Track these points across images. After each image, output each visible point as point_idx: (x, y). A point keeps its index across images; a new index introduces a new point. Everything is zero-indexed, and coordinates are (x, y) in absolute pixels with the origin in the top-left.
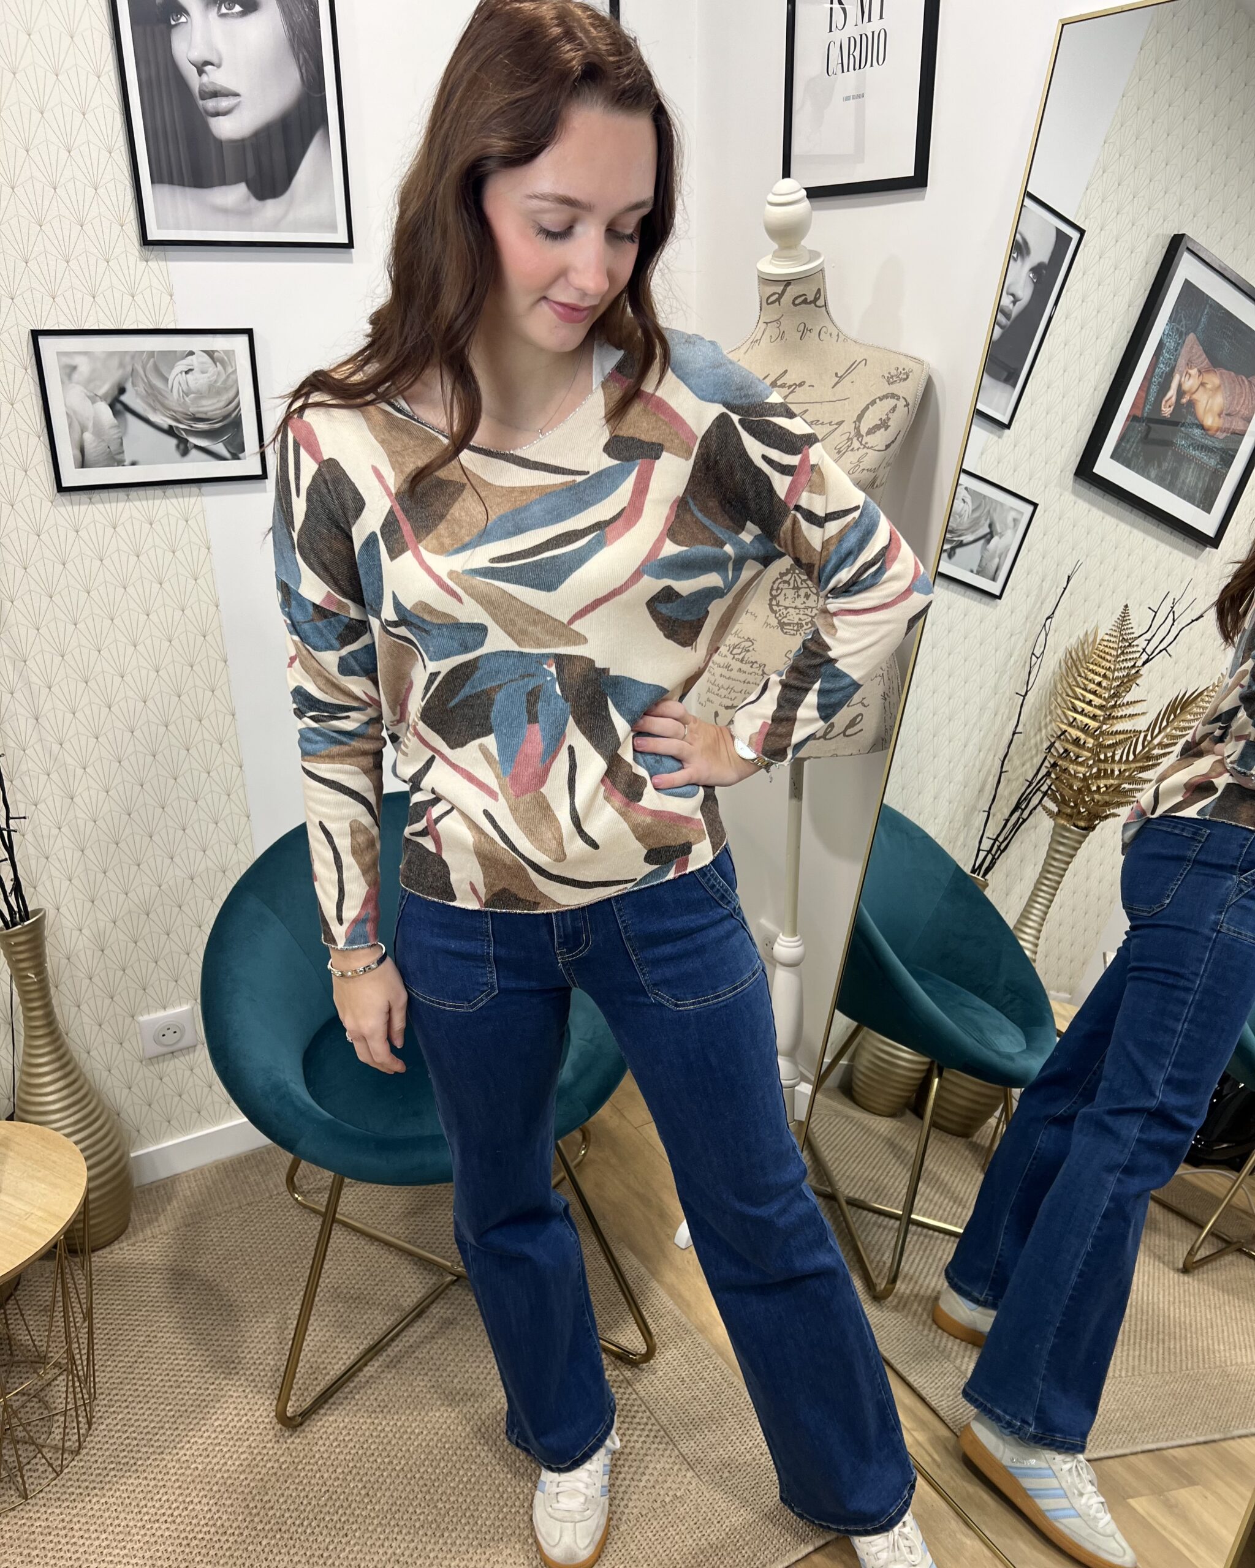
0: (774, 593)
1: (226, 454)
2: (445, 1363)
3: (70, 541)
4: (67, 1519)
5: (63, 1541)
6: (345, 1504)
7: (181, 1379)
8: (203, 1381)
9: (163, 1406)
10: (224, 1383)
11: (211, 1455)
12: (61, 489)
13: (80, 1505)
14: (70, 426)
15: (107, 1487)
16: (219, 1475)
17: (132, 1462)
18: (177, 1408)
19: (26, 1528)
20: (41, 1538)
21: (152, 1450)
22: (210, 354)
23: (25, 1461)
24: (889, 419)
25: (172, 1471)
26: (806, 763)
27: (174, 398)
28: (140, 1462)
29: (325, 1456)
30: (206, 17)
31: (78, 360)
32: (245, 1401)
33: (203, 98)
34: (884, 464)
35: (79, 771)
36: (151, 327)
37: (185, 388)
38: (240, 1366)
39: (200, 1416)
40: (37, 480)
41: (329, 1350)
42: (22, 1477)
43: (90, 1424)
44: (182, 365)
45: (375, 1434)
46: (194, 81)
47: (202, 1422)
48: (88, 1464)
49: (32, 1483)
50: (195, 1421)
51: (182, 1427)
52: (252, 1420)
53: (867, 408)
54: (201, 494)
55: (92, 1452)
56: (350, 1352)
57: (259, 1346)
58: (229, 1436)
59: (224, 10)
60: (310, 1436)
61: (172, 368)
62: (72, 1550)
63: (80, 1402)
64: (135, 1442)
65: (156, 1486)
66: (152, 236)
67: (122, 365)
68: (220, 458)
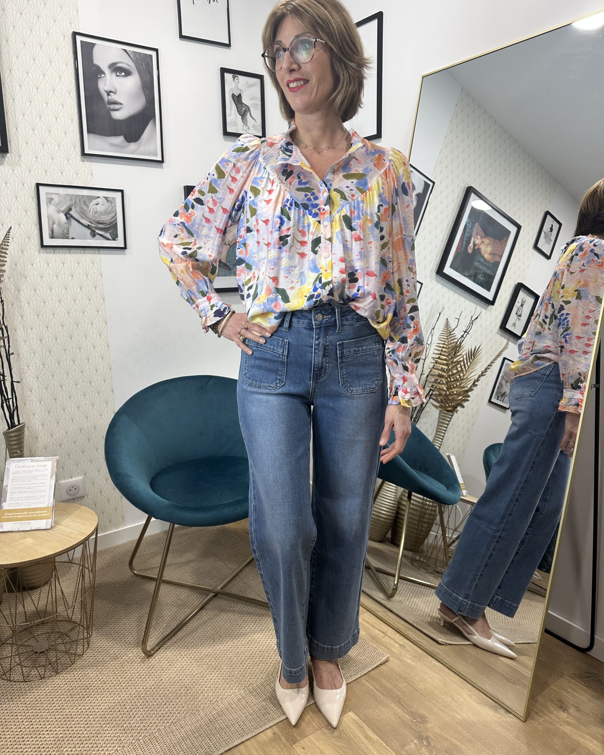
1: (110, 238)
3: (45, 268)
12: (42, 246)
14: (49, 222)
30: (111, 76)
33: (108, 104)
40: (33, 242)
44: (95, 202)
46: (106, 98)
54: (99, 253)
59: (118, 74)
61: (91, 202)
66: (86, 152)
67: (71, 200)
68: (108, 239)
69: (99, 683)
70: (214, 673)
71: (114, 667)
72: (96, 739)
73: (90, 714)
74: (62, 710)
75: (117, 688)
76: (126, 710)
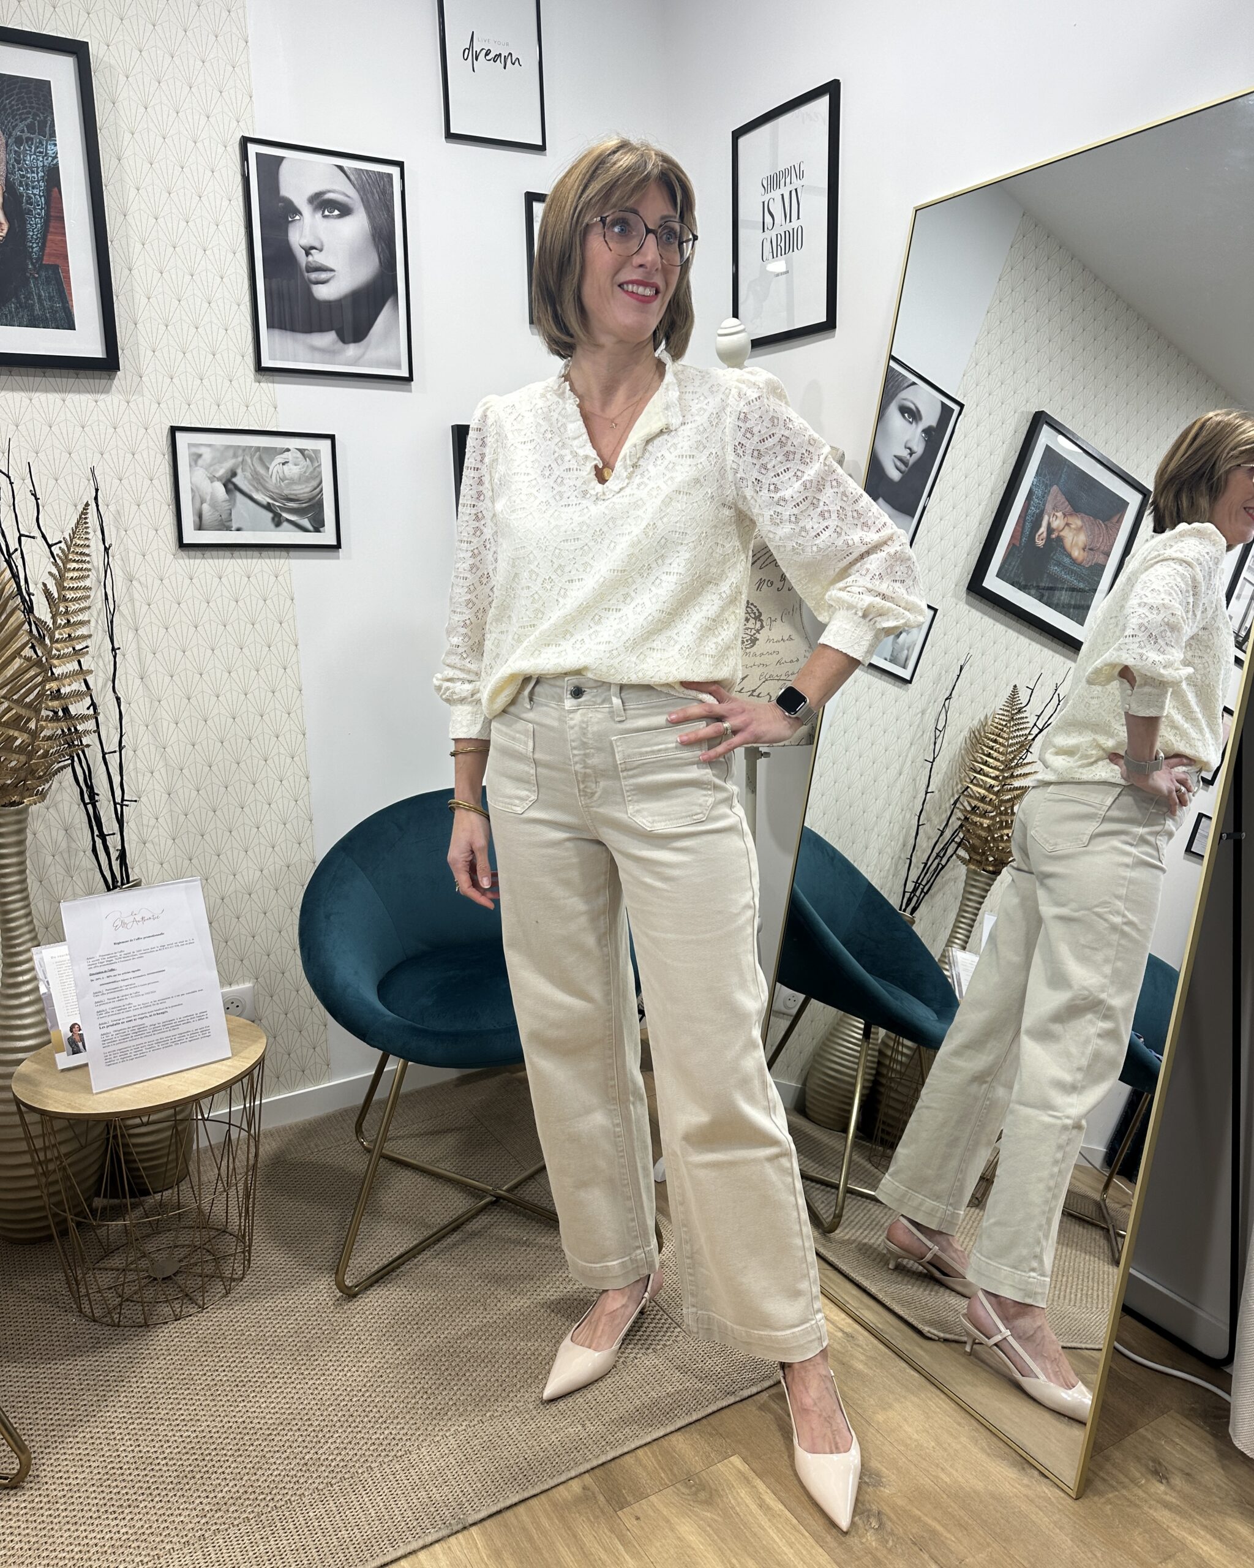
1: (310, 528)
3: (185, 586)
4: (138, 1371)
12: (182, 545)
13: (149, 1361)
14: (193, 498)
15: (172, 1348)
27: (272, 483)
30: (313, 217)
31: (202, 450)
33: (307, 271)
36: (259, 429)
40: (164, 538)
46: (303, 260)
54: (288, 557)
58: (278, 1313)
59: (326, 213)
67: (235, 456)
68: (305, 530)
69: (265, 1375)
70: (479, 1369)
71: (294, 1349)
72: (253, 1478)
73: (245, 1431)
74: (193, 1422)
75: (299, 1386)
76: (310, 1429)
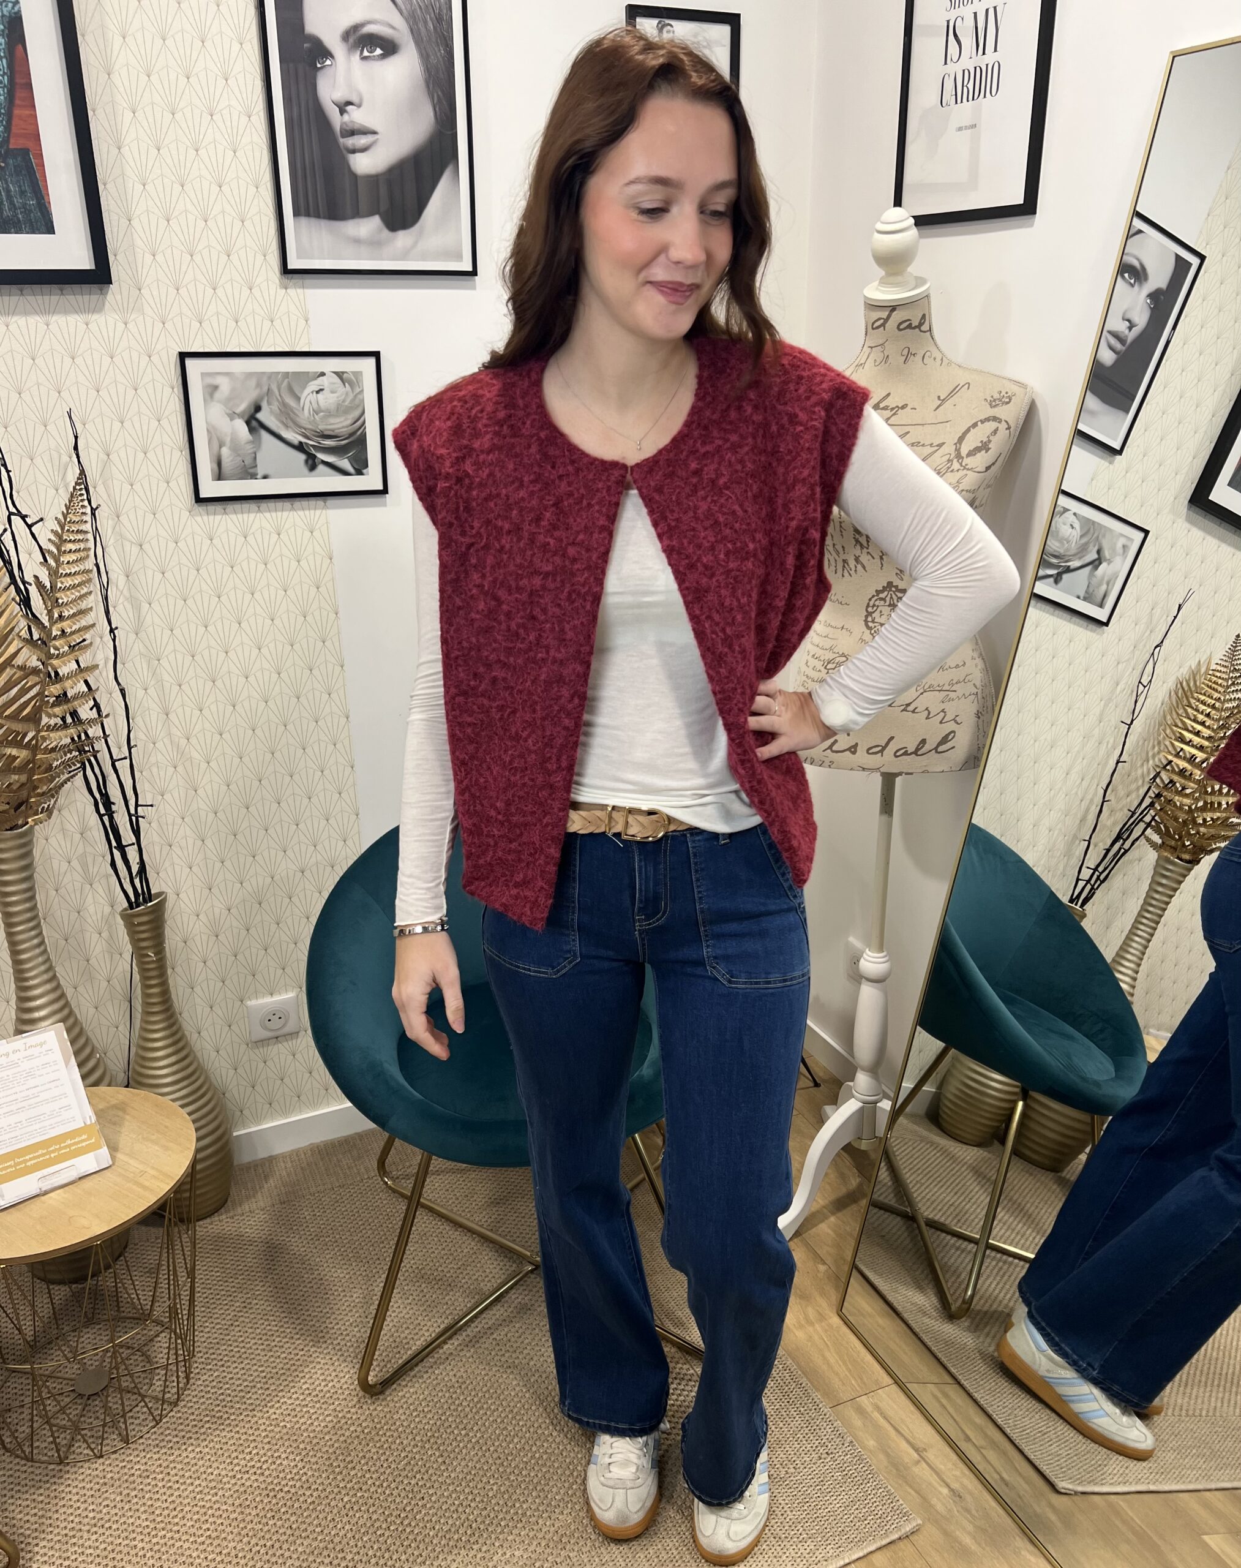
0: (870, 609)
1: (350, 469)
2: (523, 1346)
3: (205, 548)
4: (164, 1465)
5: (160, 1484)
6: (423, 1470)
7: (273, 1344)
8: (293, 1347)
9: (255, 1367)
10: (312, 1350)
11: (299, 1415)
12: (199, 500)
13: (177, 1453)
14: (210, 442)
15: (203, 1437)
16: (305, 1434)
17: (226, 1416)
18: (269, 1369)
19: (126, 1470)
20: (140, 1480)
21: (244, 1407)
22: (339, 374)
23: (127, 1409)
24: (990, 441)
25: (263, 1427)
26: (898, 780)
27: (305, 416)
28: (233, 1417)
29: (405, 1424)
30: (349, 60)
31: (220, 381)
32: (332, 1368)
33: (343, 136)
34: (984, 485)
35: (204, 765)
36: (287, 350)
37: (315, 406)
38: (327, 1336)
39: (290, 1379)
40: (177, 491)
41: (411, 1327)
42: (125, 1422)
43: (188, 1378)
44: (313, 386)
45: (452, 1408)
46: (336, 120)
47: (291, 1384)
48: (186, 1416)
49: (133, 1430)
50: (286, 1383)
51: (273, 1387)
52: (338, 1385)
53: (968, 431)
54: (325, 508)
55: (190, 1405)
56: (431, 1329)
57: (346, 1318)
58: (315, 1399)
59: (366, 53)
60: (391, 1405)
61: (304, 388)
62: (168, 1493)
63: (181, 1358)
64: (229, 1399)
65: (247, 1440)
66: (289, 267)
67: (259, 385)
68: (345, 473)
71: (331, 1451)
